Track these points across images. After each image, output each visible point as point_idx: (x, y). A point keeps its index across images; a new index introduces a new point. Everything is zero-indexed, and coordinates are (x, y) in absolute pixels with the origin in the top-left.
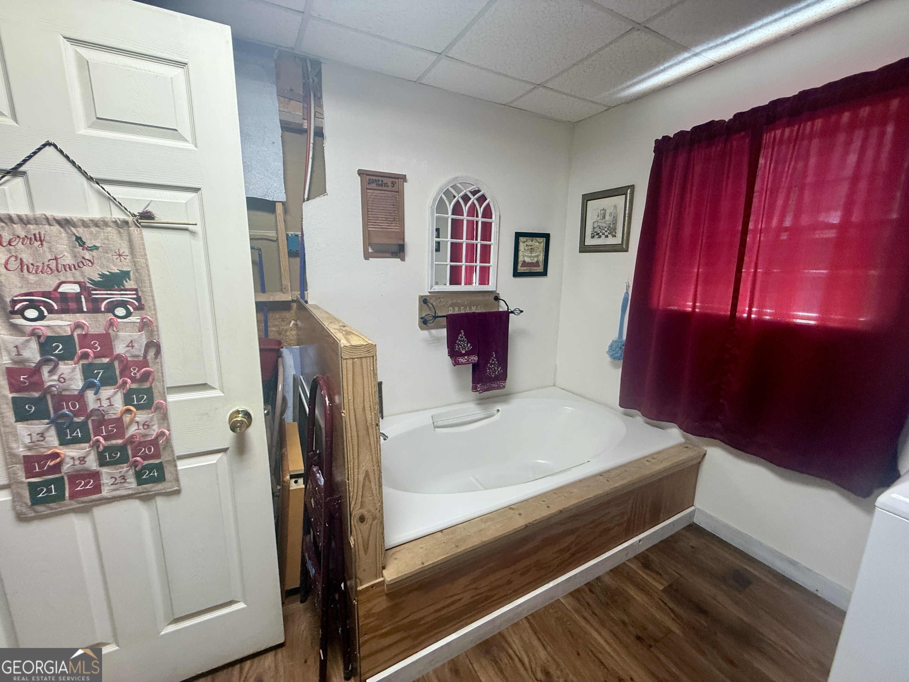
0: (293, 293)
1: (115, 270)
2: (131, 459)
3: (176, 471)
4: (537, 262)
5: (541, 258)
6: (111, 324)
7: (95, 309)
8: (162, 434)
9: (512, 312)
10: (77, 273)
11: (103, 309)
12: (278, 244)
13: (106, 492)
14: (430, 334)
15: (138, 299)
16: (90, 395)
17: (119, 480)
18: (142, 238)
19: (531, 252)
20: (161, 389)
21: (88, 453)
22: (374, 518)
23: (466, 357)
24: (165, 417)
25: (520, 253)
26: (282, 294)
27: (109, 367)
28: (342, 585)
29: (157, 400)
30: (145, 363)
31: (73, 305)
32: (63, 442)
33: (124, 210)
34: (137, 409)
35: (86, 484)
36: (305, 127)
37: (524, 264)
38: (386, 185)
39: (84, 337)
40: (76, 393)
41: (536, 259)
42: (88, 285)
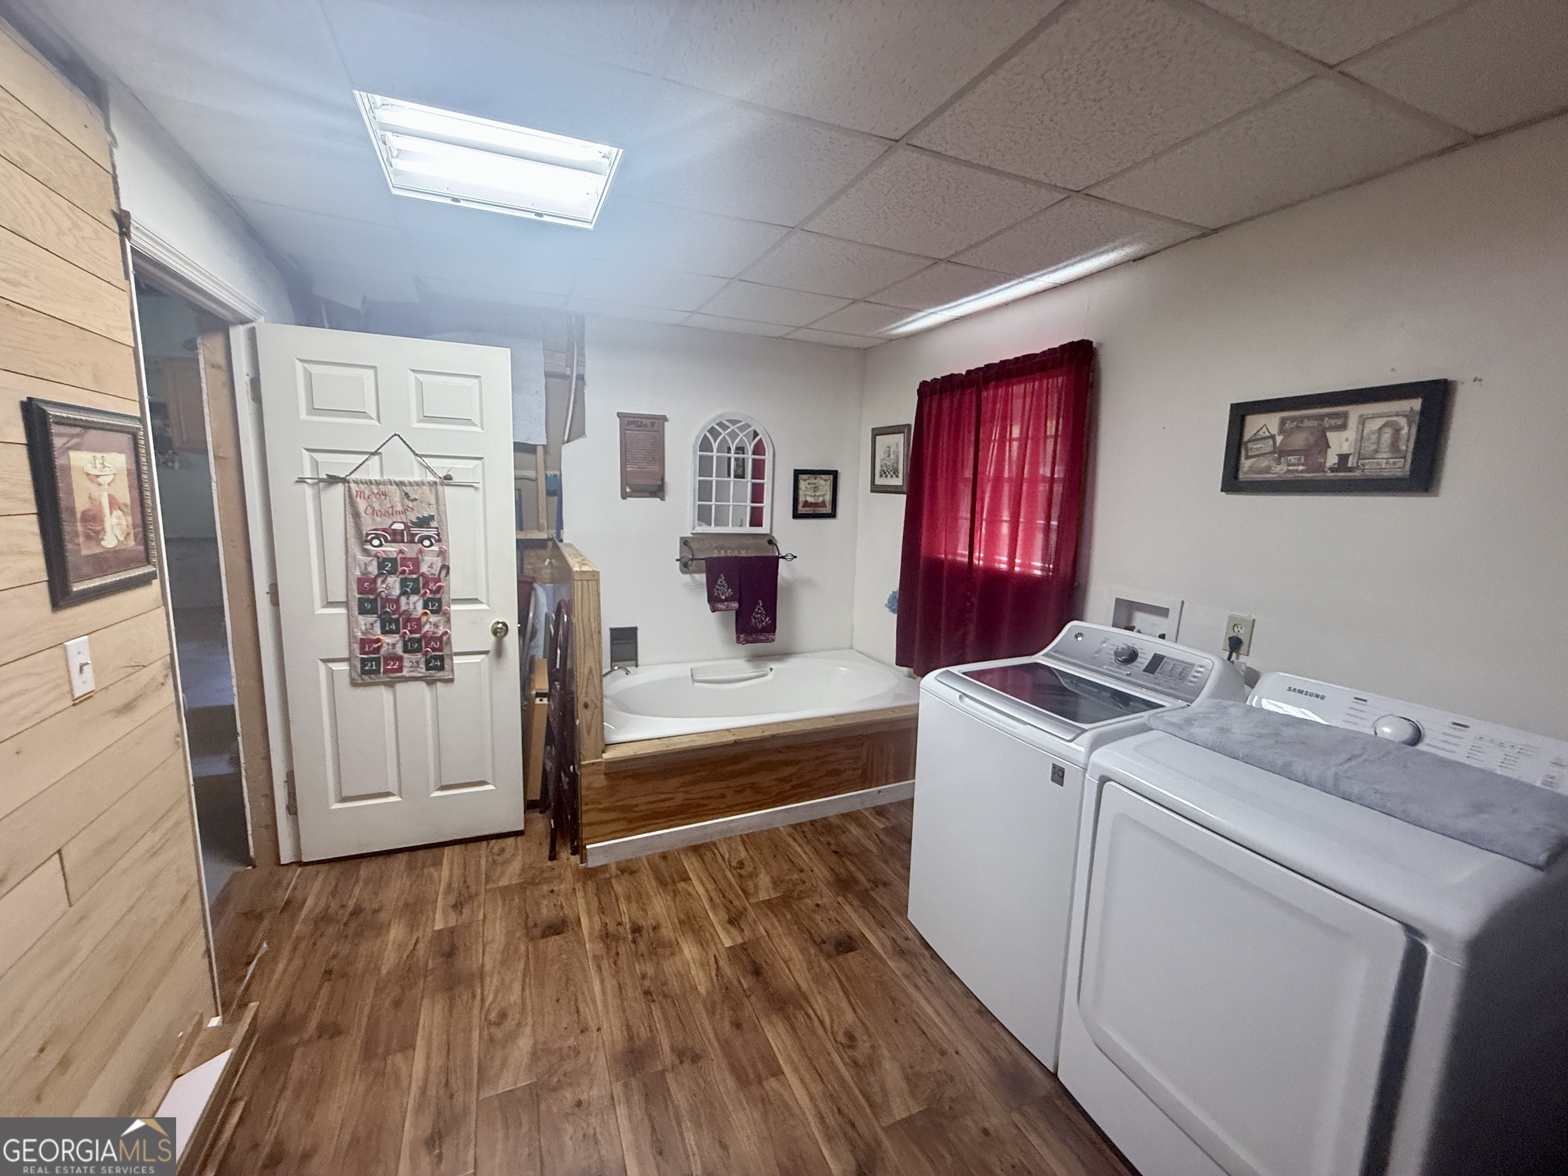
0: (549, 531)
1: (426, 515)
2: (424, 650)
3: (452, 663)
4: (824, 502)
5: (828, 498)
6: (421, 551)
7: (412, 541)
8: (446, 633)
9: (783, 557)
10: (403, 516)
11: (416, 541)
12: (537, 483)
13: (405, 673)
14: (693, 578)
15: (438, 535)
16: (403, 600)
17: (415, 664)
18: (444, 492)
19: (815, 491)
20: (447, 599)
21: (398, 641)
22: (596, 707)
23: (726, 603)
24: (448, 621)
25: (801, 493)
26: (538, 532)
27: (416, 581)
28: (571, 767)
29: (444, 608)
30: (439, 580)
31: (399, 538)
32: (384, 632)
33: (434, 474)
34: (432, 613)
35: (393, 665)
36: (568, 373)
37: (806, 504)
38: (646, 425)
39: (403, 559)
40: (395, 597)
41: (821, 499)
42: (409, 524)
